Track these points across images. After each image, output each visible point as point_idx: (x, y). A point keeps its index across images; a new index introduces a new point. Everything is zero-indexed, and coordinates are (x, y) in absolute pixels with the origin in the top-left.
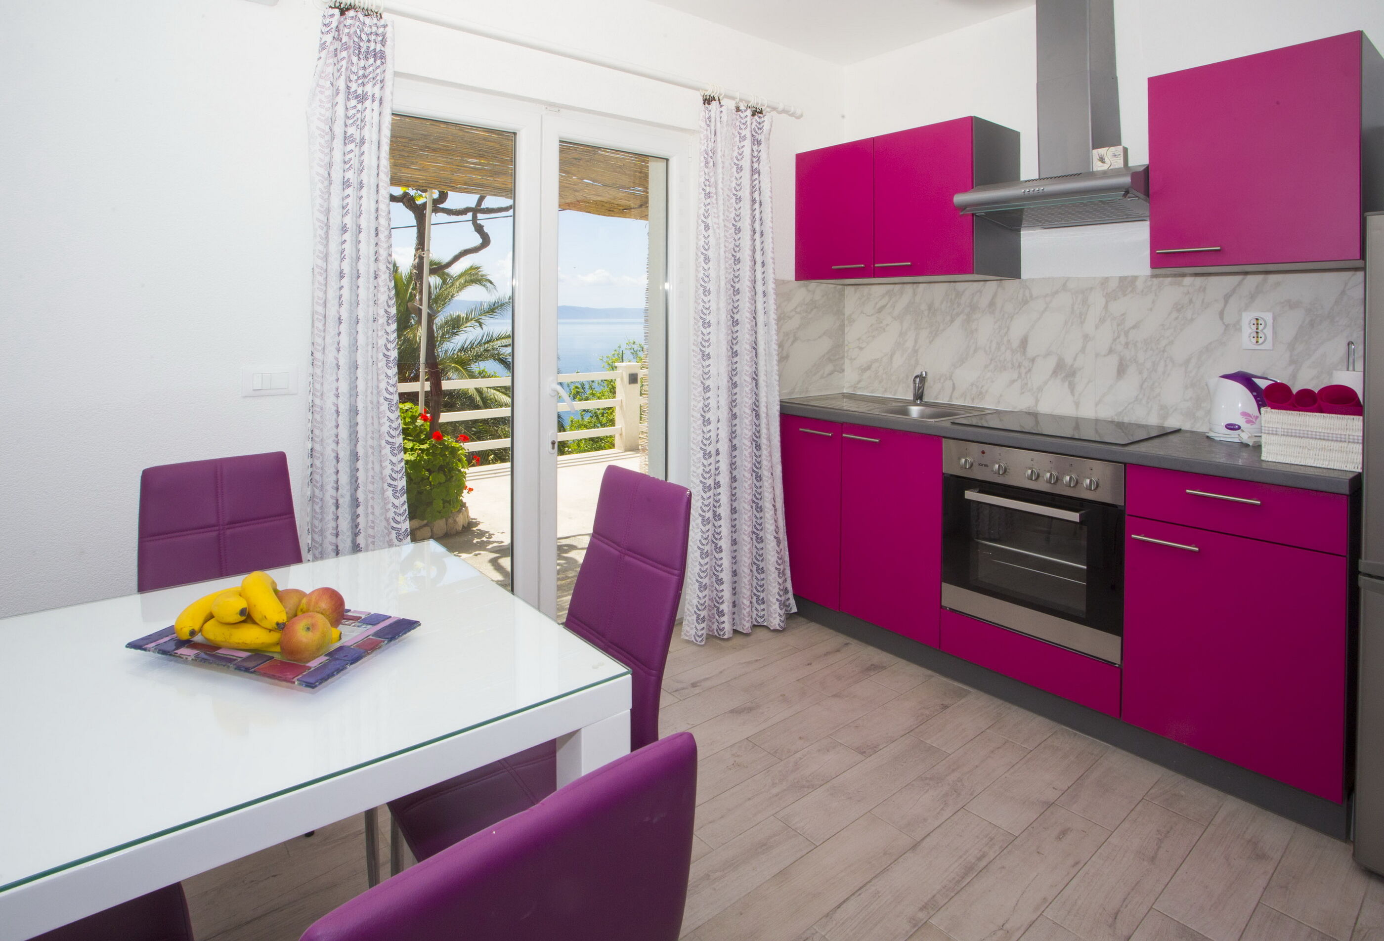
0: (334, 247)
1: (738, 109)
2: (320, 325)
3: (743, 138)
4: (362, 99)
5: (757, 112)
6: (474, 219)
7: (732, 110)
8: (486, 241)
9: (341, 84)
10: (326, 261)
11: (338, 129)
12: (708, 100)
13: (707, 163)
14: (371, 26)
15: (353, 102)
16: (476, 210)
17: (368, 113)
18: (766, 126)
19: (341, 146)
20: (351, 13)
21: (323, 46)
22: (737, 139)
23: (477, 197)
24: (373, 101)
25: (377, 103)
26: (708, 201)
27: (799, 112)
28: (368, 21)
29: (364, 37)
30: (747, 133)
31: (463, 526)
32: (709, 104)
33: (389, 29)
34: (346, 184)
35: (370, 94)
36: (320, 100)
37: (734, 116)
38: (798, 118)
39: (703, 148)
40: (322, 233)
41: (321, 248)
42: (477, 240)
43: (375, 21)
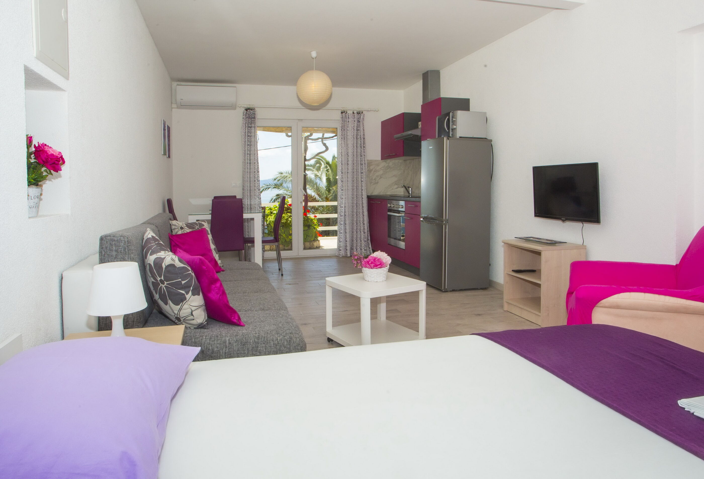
0: (246, 158)
1: (353, 113)
2: (244, 173)
3: (355, 121)
4: (251, 127)
5: (359, 113)
6: (322, 141)
7: (351, 114)
8: (327, 149)
9: (247, 125)
10: (245, 160)
11: (247, 135)
12: (342, 113)
13: (342, 130)
14: (252, 112)
15: (249, 128)
16: (323, 138)
17: (252, 130)
18: (362, 117)
19: (247, 138)
20: (248, 110)
21: (243, 118)
22: (353, 121)
23: (322, 134)
24: (253, 127)
25: (254, 128)
26: (342, 140)
27: (377, 110)
28: (251, 111)
29: (251, 115)
30: (356, 120)
32: (343, 113)
33: (256, 112)
34: (248, 145)
35: (252, 126)
36: (243, 129)
37: (352, 115)
38: (377, 111)
39: (341, 126)
40: (244, 155)
41: (244, 158)
42: (324, 149)
43: (253, 111)
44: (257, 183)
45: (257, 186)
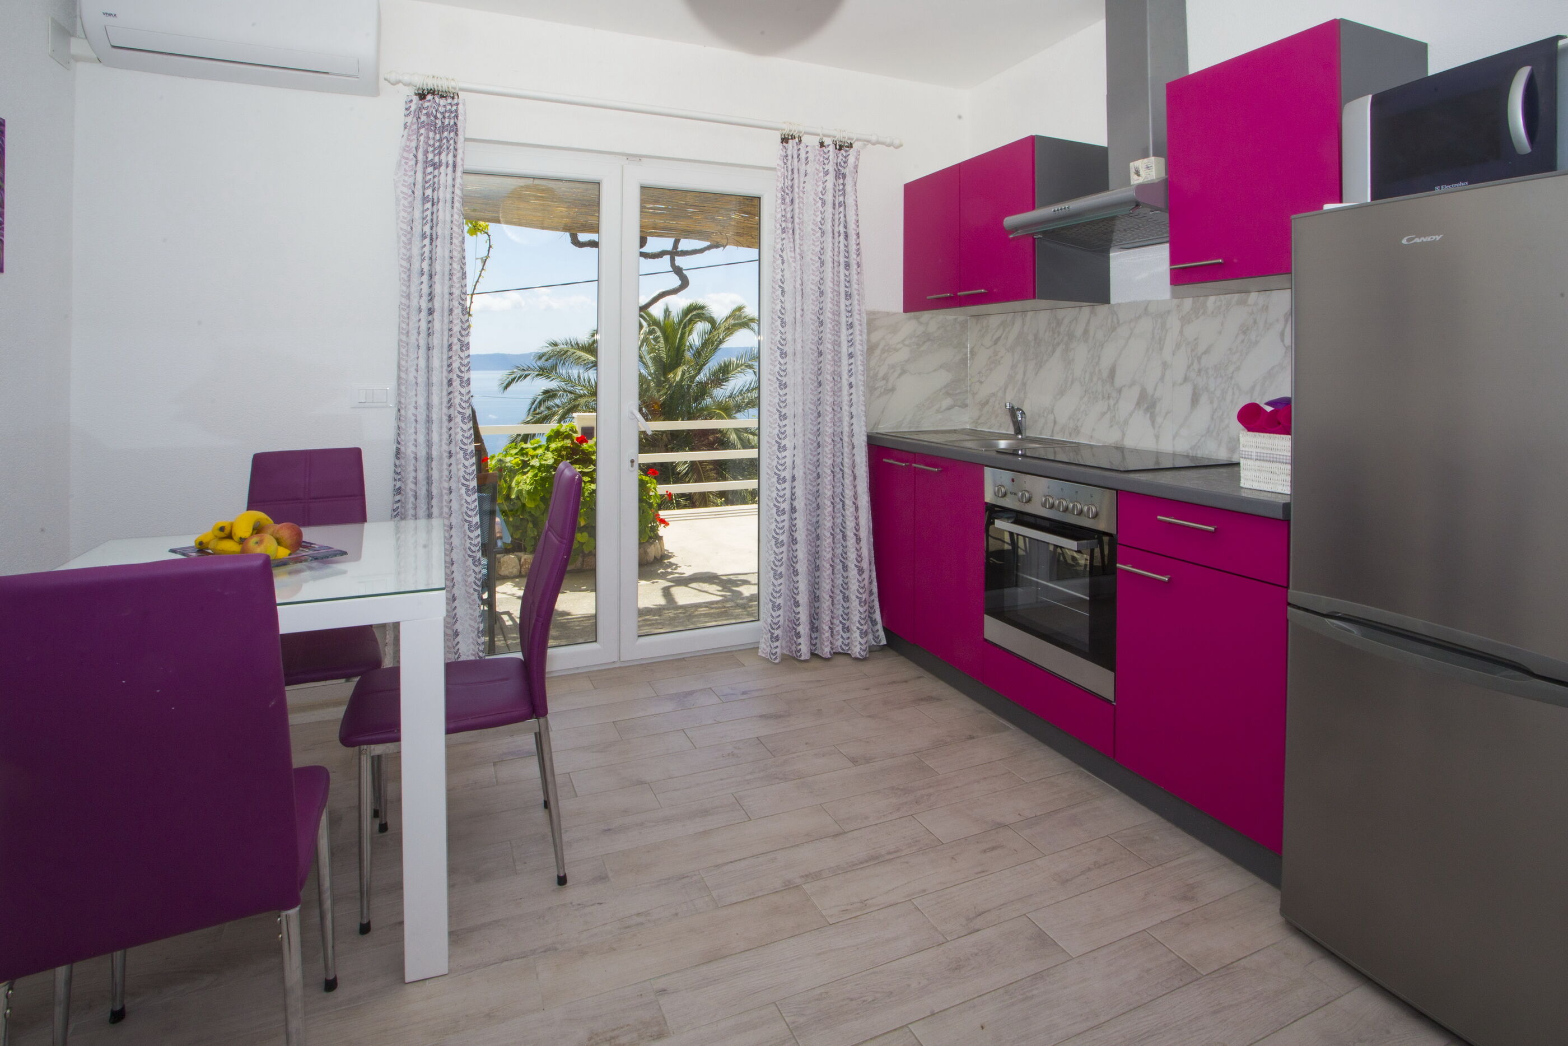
0: (414, 288)
1: (822, 145)
2: (404, 351)
3: (827, 173)
4: (436, 166)
5: (841, 147)
6: (673, 260)
7: (814, 146)
8: (685, 283)
9: (420, 156)
10: (409, 299)
11: (419, 193)
12: (785, 140)
13: (784, 199)
14: (445, 106)
15: (430, 169)
16: (674, 253)
17: (442, 177)
18: (851, 160)
19: (420, 206)
20: (429, 97)
21: (405, 126)
22: (822, 174)
23: (673, 240)
24: (447, 167)
25: (450, 168)
26: (784, 236)
27: (897, 142)
28: (443, 102)
29: (439, 115)
30: (831, 167)
31: (655, 557)
32: (787, 142)
33: (460, 107)
34: (424, 236)
35: (444, 161)
36: (405, 170)
37: (818, 152)
38: (897, 148)
39: (780, 185)
40: (405, 276)
41: (404, 288)
42: (675, 282)
43: (450, 100)
44: (460, 393)
45: (460, 405)
